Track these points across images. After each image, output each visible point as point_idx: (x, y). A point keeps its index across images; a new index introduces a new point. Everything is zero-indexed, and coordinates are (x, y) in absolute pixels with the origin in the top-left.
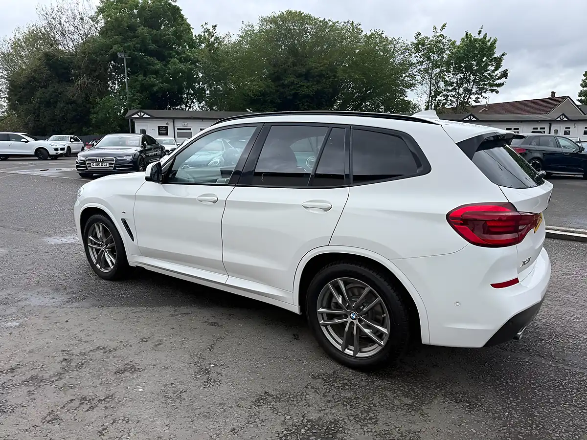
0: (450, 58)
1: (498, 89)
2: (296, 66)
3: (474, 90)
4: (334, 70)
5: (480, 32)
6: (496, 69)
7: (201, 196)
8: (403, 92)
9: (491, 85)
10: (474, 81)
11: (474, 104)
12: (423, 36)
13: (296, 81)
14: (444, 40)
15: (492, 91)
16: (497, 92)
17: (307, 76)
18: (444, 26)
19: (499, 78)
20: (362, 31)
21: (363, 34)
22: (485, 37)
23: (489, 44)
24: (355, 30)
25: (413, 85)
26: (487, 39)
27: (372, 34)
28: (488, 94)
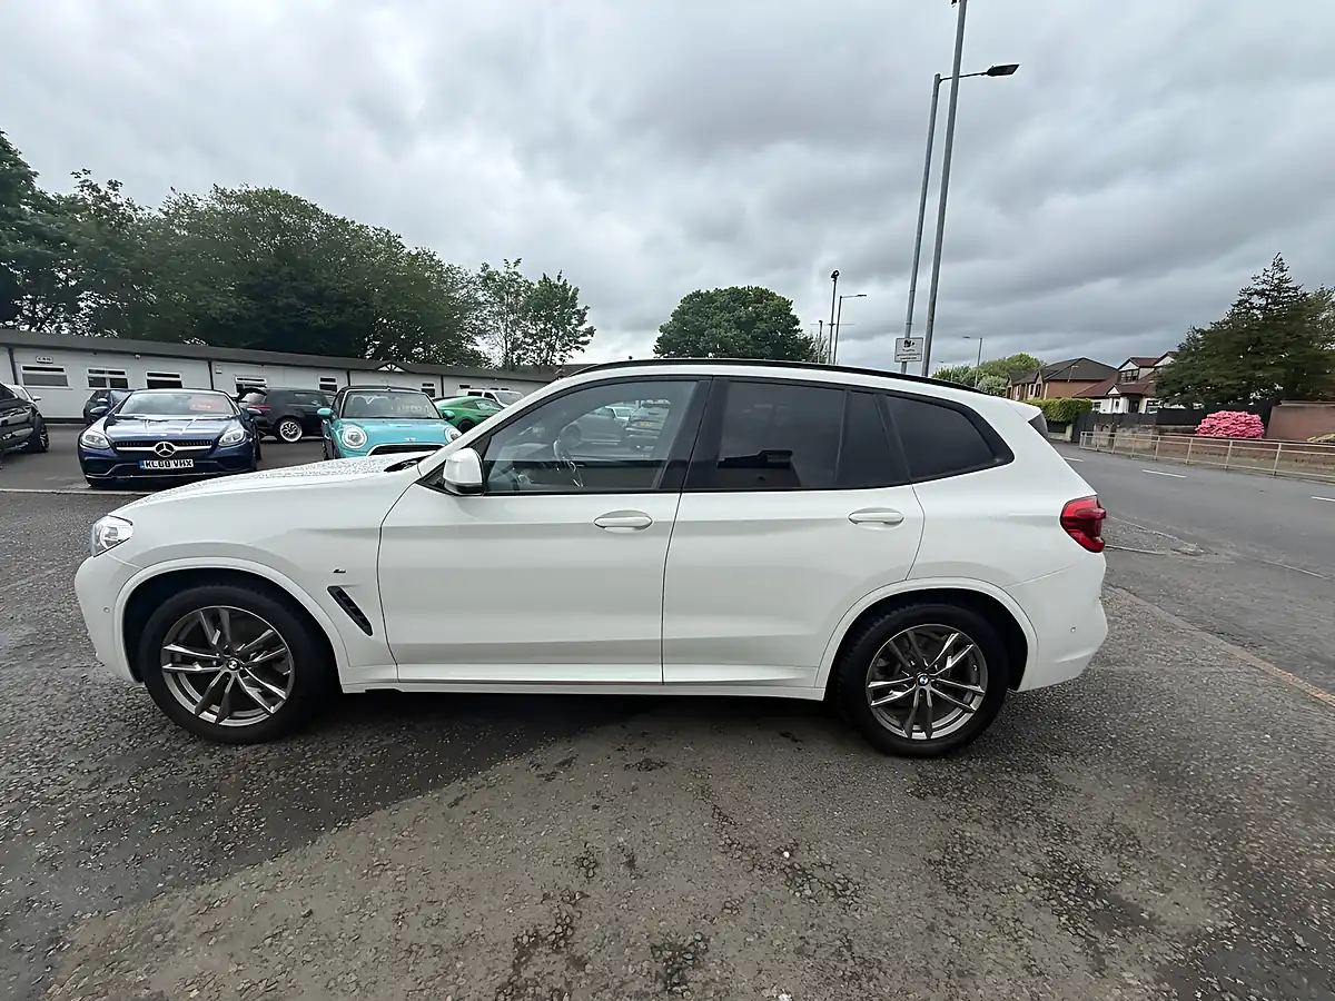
0: (527, 304)
1: (584, 347)
2: (295, 280)
3: (557, 347)
4: (366, 296)
5: (559, 277)
6: (580, 324)
7: (604, 516)
8: (470, 340)
9: (577, 342)
10: (557, 335)
11: (559, 363)
12: (491, 269)
13: (300, 304)
14: (519, 280)
15: (577, 348)
16: (583, 350)
17: (318, 298)
18: (518, 261)
19: (584, 335)
20: (403, 247)
21: (406, 251)
22: (565, 284)
23: (570, 293)
24: (392, 243)
25: (485, 332)
26: (568, 287)
27: (418, 254)
28: (574, 352)
